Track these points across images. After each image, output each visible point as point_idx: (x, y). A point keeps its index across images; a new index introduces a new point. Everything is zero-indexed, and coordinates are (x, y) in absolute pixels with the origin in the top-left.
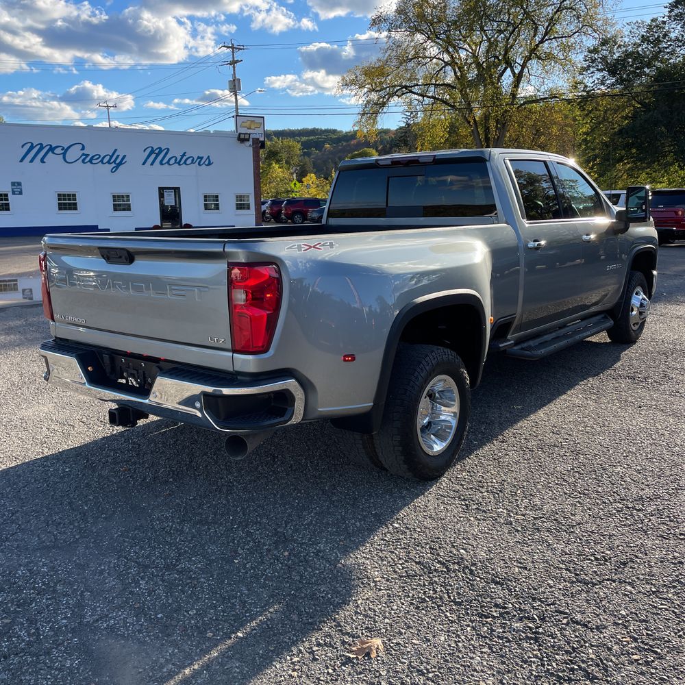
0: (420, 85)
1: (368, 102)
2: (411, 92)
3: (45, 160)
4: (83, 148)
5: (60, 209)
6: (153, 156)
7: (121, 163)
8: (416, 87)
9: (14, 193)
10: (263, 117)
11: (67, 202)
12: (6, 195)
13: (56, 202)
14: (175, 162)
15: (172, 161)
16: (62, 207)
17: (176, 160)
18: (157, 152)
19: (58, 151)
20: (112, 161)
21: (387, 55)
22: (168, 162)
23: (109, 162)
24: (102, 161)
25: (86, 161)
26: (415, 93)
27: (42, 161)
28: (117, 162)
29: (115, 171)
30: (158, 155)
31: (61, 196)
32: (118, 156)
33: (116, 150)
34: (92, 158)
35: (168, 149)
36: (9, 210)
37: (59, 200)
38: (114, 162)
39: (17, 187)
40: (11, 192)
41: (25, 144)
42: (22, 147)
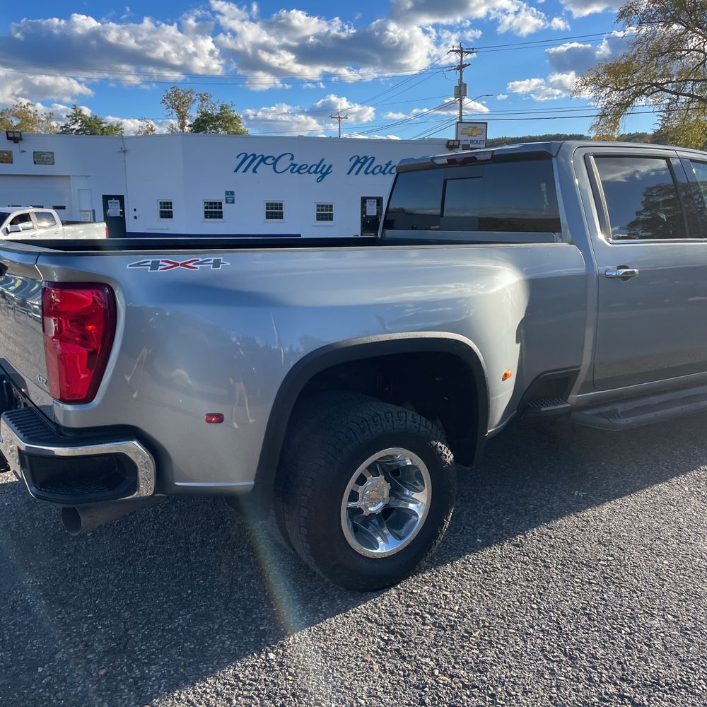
0: (674, 82)
1: (609, 103)
2: (662, 89)
3: (257, 170)
4: (292, 159)
5: (267, 218)
6: (359, 165)
7: (326, 173)
8: (670, 84)
9: (227, 202)
10: (486, 123)
11: (274, 212)
12: (220, 204)
13: (263, 210)
14: (380, 172)
15: (377, 170)
16: (269, 216)
17: (380, 169)
18: (362, 161)
19: (270, 161)
20: (318, 171)
21: (635, 49)
22: (373, 172)
23: (315, 172)
24: (309, 171)
25: (294, 171)
26: (667, 91)
27: (254, 171)
28: (324, 171)
29: (321, 181)
30: (363, 164)
31: (269, 205)
32: (324, 166)
33: (323, 160)
34: (300, 168)
35: (374, 158)
36: (222, 218)
37: (267, 209)
38: (321, 171)
39: (230, 194)
40: (225, 201)
41: (239, 155)
42: (238, 157)
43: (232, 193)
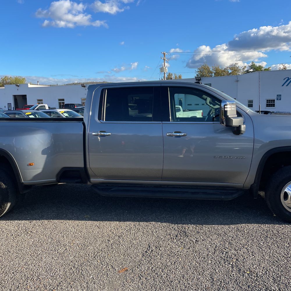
12: (274, 100)
36: (274, 106)
39: (279, 97)
40: (276, 99)
41: (285, 78)
42: (284, 79)
43: (280, 95)
